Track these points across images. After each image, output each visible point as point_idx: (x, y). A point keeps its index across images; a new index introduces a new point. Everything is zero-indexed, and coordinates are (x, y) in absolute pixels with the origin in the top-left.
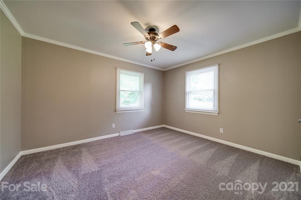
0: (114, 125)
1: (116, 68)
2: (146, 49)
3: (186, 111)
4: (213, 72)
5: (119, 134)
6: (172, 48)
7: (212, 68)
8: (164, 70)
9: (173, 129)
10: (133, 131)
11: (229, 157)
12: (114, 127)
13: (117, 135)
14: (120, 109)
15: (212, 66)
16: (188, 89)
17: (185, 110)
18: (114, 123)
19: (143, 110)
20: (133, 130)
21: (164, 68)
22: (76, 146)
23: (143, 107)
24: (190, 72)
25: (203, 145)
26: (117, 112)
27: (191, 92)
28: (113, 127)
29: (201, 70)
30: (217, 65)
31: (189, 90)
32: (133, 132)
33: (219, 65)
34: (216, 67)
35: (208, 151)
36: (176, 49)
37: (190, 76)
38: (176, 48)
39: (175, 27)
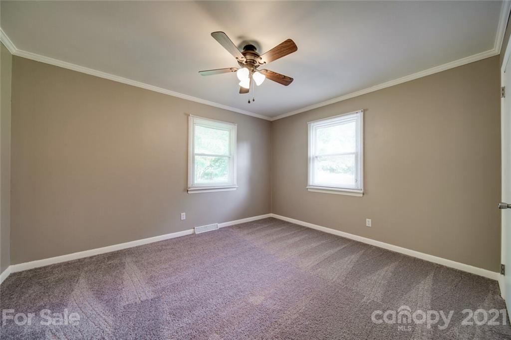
0: (183, 215)
1: (188, 116)
2: (240, 81)
3: (309, 190)
4: (354, 124)
5: (193, 230)
6: (285, 80)
7: (352, 116)
8: (272, 120)
9: (287, 220)
10: (219, 225)
11: (382, 268)
12: (185, 218)
13: (189, 232)
14: (196, 187)
15: (353, 114)
16: (312, 152)
17: (307, 189)
18: (183, 212)
19: (235, 189)
20: (219, 223)
21: (272, 116)
22: (115, 254)
23: (235, 183)
24: (315, 124)
25: (338, 248)
26: (189, 192)
27: (317, 157)
28: (182, 219)
29: (333, 120)
30: (360, 111)
31: (314, 154)
32: (219, 227)
33: (364, 111)
34: (358, 114)
35: (346, 259)
36: (291, 82)
37: (316, 130)
38: (291, 80)
39: (289, 44)
